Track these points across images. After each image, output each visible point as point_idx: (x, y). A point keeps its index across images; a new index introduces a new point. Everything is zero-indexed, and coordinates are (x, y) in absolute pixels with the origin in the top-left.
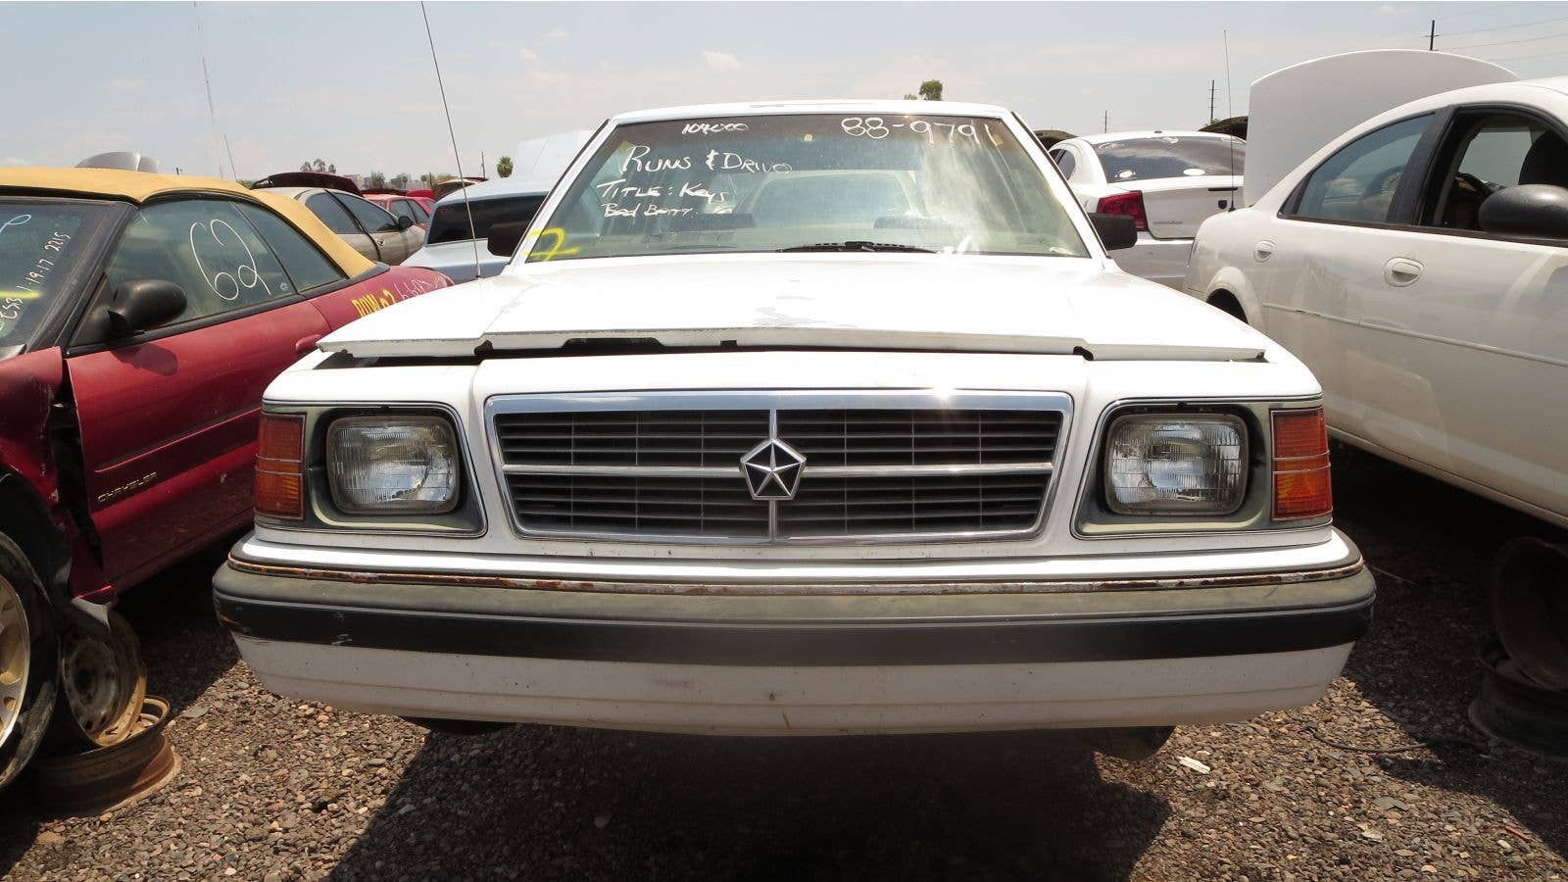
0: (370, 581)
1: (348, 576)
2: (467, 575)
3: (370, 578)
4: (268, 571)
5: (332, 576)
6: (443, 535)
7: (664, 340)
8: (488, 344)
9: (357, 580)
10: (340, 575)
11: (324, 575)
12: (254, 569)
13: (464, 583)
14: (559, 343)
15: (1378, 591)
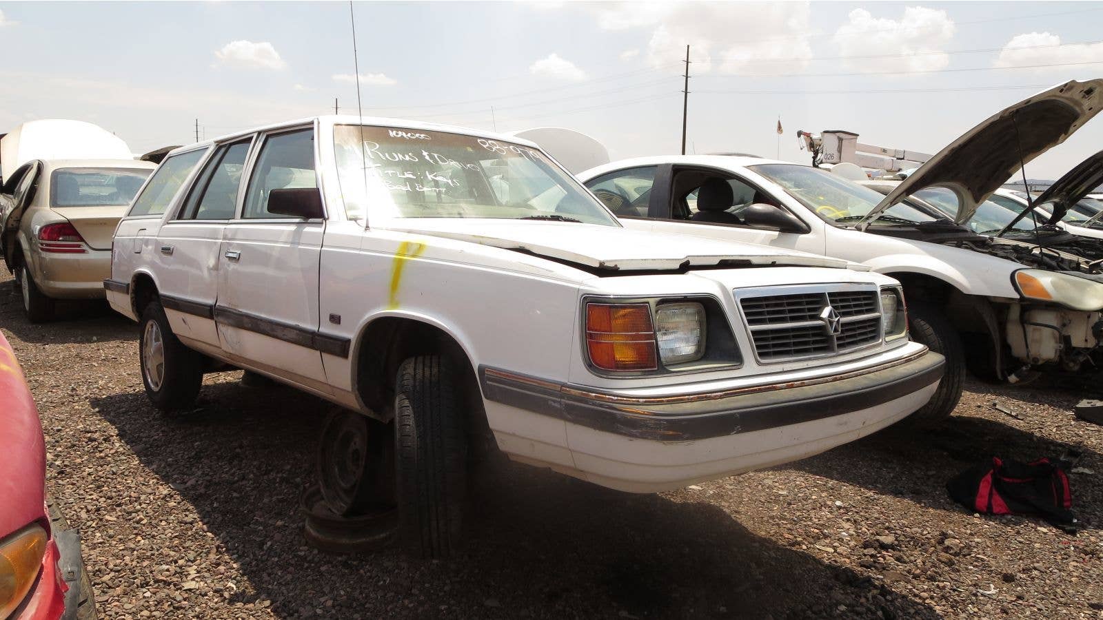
0: (721, 397)
1: (710, 397)
2: (761, 386)
3: (721, 395)
4: (668, 401)
5: (703, 398)
6: (728, 368)
7: (755, 261)
8: (688, 262)
9: (715, 398)
10: (706, 397)
11: (698, 398)
12: (658, 401)
13: (760, 391)
14: (716, 262)
15: (946, 360)
